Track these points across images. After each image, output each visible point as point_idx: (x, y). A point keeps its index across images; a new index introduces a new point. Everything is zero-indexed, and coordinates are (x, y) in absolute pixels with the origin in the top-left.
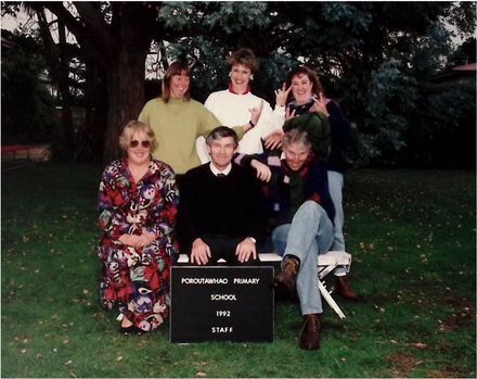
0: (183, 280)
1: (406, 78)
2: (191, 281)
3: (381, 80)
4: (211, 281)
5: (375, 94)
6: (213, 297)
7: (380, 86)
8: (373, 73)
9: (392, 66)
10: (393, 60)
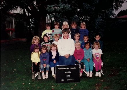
0: (58, 69)
1: (103, 21)
2: (60, 69)
3: (98, 21)
4: (65, 69)
5: (96, 24)
6: (65, 72)
7: (98, 23)
8: (96, 20)
9: (100, 18)
10: (101, 17)
